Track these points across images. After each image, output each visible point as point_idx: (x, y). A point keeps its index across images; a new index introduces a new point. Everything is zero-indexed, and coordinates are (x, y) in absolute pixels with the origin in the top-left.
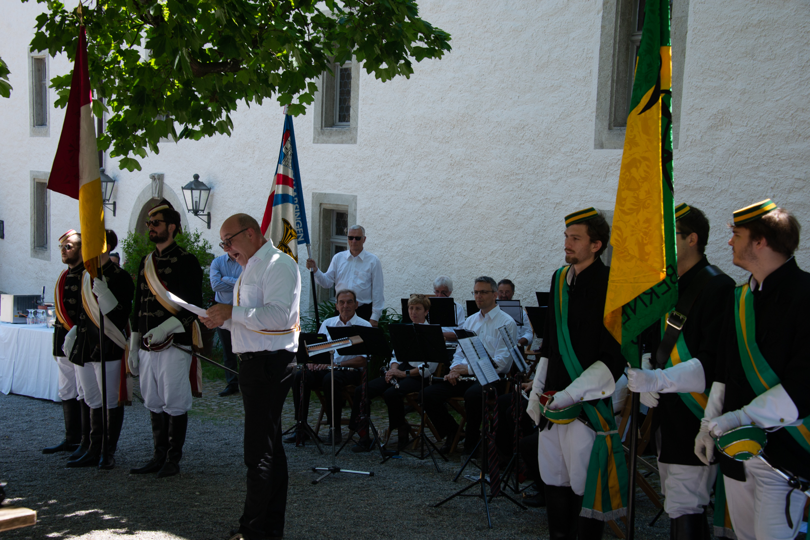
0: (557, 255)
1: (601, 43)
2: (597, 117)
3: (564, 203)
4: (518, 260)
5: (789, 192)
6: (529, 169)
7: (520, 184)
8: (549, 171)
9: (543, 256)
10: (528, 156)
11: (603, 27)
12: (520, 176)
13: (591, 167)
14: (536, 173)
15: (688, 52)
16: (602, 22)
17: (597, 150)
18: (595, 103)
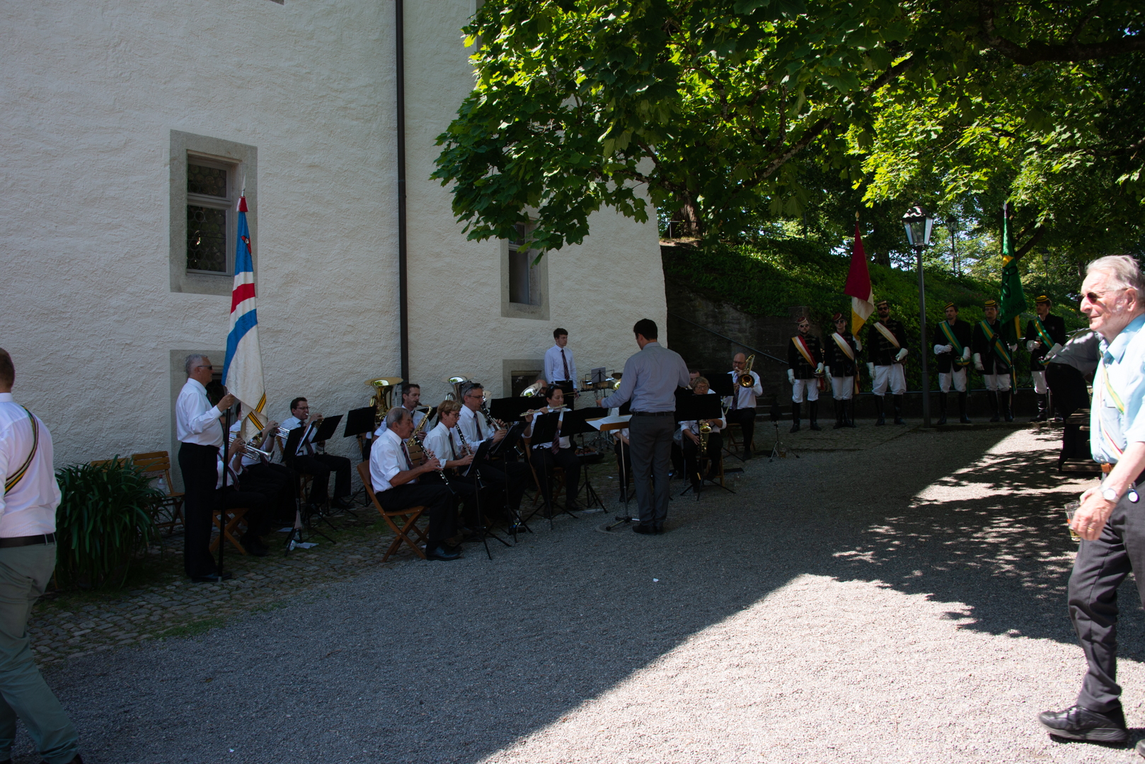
0: (131, 398)
1: (171, 194)
2: (171, 262)
3: (134, 344)
4: (72, 408)
5: (344, 334)
6: (80, 308)
7: (67, 323)
8: (112, 311)
9: (112, 400)
10: (77, 293)
11: (172, 180)
12: (68, 315)
13: (168, 309)
14: (91, 311)
15: (259, 222)
16: (171, 175)
17: (175, 293)
18: (168, 248)
